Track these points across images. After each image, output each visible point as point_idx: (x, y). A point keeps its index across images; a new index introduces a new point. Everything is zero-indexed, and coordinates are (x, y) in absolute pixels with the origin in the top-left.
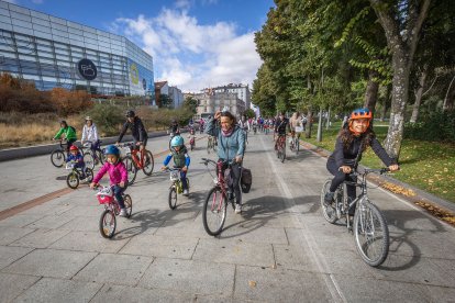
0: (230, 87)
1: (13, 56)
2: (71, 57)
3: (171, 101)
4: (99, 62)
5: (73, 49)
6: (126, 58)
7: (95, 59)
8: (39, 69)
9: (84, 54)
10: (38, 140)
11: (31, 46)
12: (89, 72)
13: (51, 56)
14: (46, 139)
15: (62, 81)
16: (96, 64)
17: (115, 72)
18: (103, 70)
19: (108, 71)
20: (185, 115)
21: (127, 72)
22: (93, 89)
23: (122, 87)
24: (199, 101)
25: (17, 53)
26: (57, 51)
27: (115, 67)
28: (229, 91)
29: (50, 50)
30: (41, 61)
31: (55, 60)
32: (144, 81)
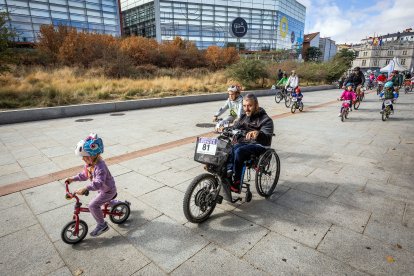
0: (408, 32)
1: (184, 23)
2: (227, 17)
3: (320, 54)
4: (251, 19)
5: (229, 10)
6: (278, 12)
7: (248, 16)
8: (201, 31)
9: (239, 13)
10: (190, 91)
11: (198, 13)
12: (241, 29)
13: (211, 19)
14: (196, 90)
15: (217, 39)
16: (247, 21)
18: (253, 27)
19: (258, 27)
20: (336, 69)
21: (276, 26)
22: (242, 46)
23: (269, 42)
24: (357, 52)
25: (188, 20)
26: (217, 14)
27: (265, 23)
28: (405, 38)
29: (211, 14)
30: (203, 24)
31: (214, 22)
32: (293, 34)
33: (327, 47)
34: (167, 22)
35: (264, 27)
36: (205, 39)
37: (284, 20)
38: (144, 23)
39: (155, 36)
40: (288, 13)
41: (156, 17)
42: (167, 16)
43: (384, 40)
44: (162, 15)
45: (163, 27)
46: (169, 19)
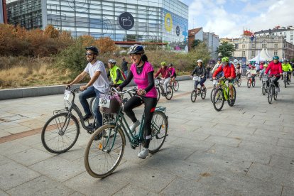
0: (277, 29)
1: (72, 15)
2: (114, 11)
3: (204, 46)
4: (137, 14)
5: (116, 5)
6: (162, 9)
7: (134, 11)
9: (126, 8)
11: (86, 6)
12: (128, 23)
13: (99, 12)
15: (105, 31)
16: (134, 16)
18: (140, 21)
19: (144, 21)
21: (161, 21)
22: (129, 37)
23: (155, 34)
24: (237, 45)
25: (76, 12)
26: (104, 8)
27: (150, 17)
28: (275, 34)
29: (99, 7)
30: (91, 17)
31: (102, 15)
32: (178, 28)
33: (210, 40)
34: (53, 13)
35: (150, 22)
36: (93, 31)
37: (168, 15)
38: (31, 14)
39: (41, 26)
40: (171, 10)
41: (42, 8)
42: (53, 8)
43: (257, 35)
44: (48, 7)
45: (50, 18)
46: (56, 11)
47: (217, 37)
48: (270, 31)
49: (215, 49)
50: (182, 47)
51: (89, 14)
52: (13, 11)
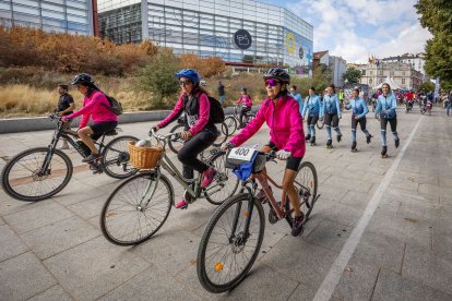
0: (405, 56)
1: (179, 29)
2: (229, 28)
4: (255, 32)
5: (232, 21)
6: (283, 27)
7: (252, 29)
9: (242, 25)
11: (196, 20)
12: (245, 41)
13: (211, 28)
15: (218, 50)
16: (251, 34)
17: (270, 41)
18: (258, 40)
19: (263, 40)
21: (283, 41)
22: (247, 58)
23: (275, 56)
25: (183, 26)
26: (217, 24)
27: (270, 36)
28: (404, 61)
29: (211, 23)
30: (202, 32)
31: (214, 31)
32: (301, 50)
34: (156, 26)
36: (203, 49)
37: (290, 35)
38: (129, 26)
39: (141, 41)
40: (294, 30)
41: (143, 20)
42: (156, 20)
43: (386, 62)
44: (150, 19)
45: (152, 32)
46: (160, 23)
47: (344, 62)
48: (399, 58)
49: (340, 75)
50: (305, 71)
51: (199, 29)
52: (108, 22)
